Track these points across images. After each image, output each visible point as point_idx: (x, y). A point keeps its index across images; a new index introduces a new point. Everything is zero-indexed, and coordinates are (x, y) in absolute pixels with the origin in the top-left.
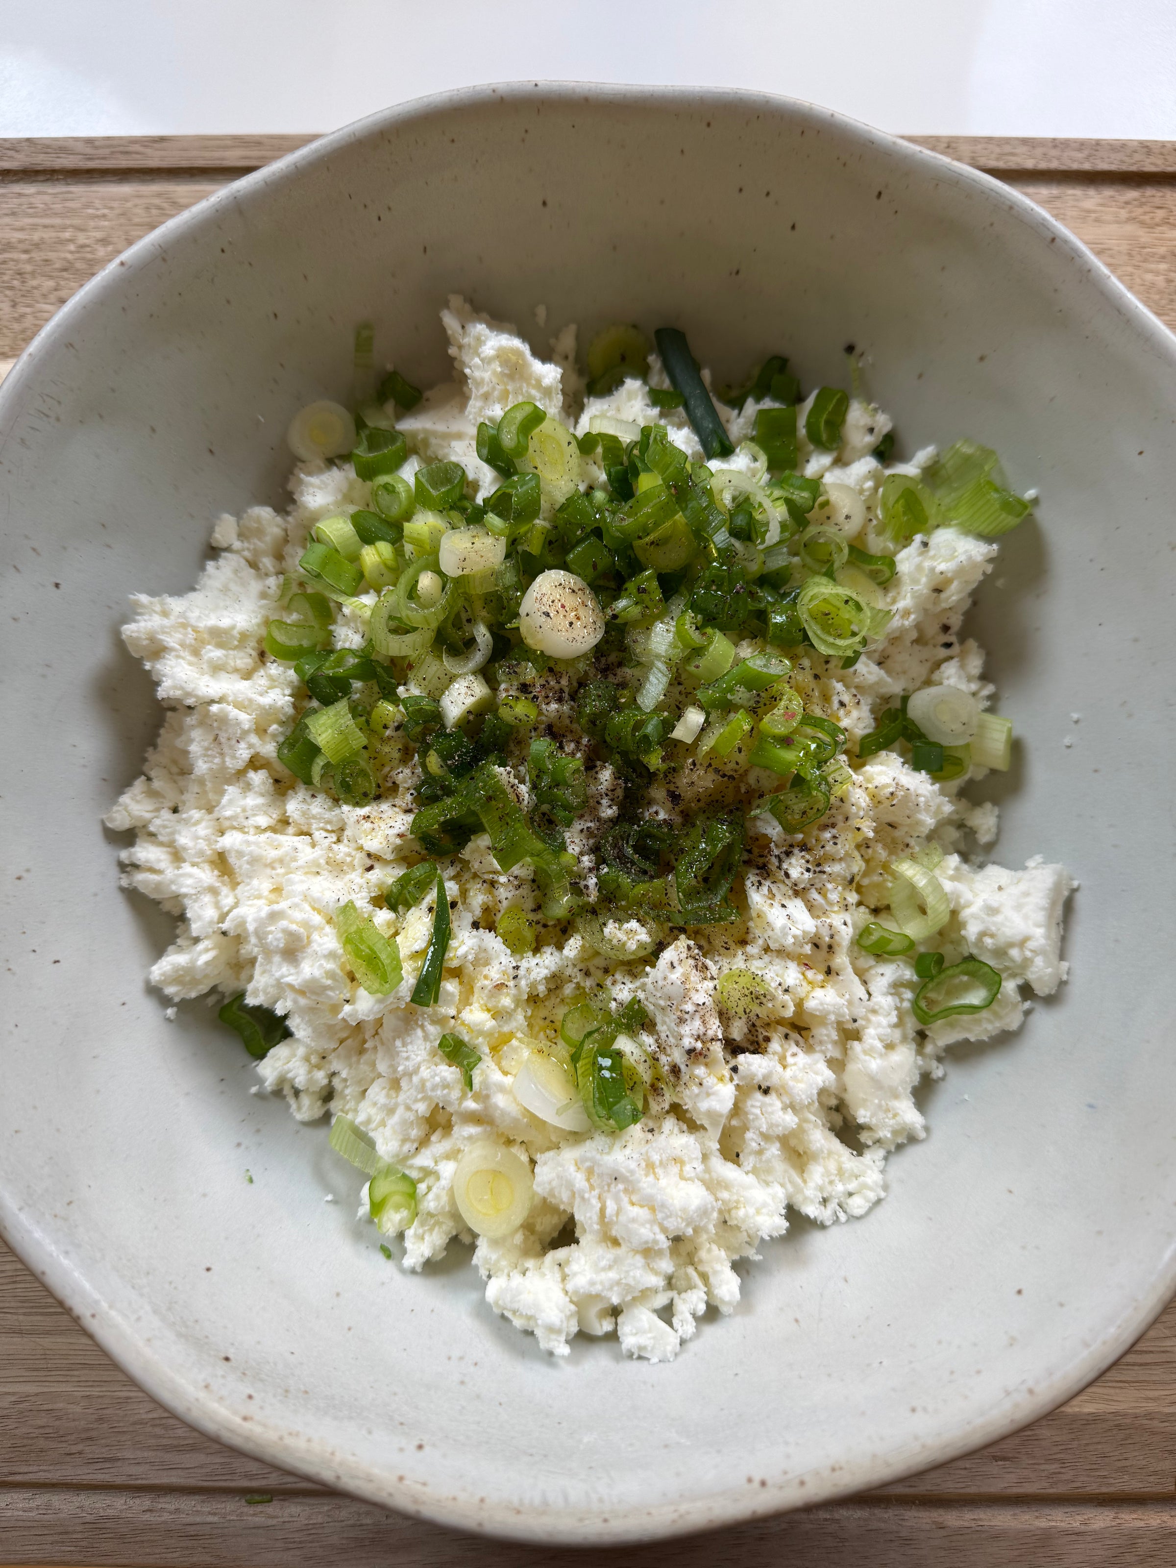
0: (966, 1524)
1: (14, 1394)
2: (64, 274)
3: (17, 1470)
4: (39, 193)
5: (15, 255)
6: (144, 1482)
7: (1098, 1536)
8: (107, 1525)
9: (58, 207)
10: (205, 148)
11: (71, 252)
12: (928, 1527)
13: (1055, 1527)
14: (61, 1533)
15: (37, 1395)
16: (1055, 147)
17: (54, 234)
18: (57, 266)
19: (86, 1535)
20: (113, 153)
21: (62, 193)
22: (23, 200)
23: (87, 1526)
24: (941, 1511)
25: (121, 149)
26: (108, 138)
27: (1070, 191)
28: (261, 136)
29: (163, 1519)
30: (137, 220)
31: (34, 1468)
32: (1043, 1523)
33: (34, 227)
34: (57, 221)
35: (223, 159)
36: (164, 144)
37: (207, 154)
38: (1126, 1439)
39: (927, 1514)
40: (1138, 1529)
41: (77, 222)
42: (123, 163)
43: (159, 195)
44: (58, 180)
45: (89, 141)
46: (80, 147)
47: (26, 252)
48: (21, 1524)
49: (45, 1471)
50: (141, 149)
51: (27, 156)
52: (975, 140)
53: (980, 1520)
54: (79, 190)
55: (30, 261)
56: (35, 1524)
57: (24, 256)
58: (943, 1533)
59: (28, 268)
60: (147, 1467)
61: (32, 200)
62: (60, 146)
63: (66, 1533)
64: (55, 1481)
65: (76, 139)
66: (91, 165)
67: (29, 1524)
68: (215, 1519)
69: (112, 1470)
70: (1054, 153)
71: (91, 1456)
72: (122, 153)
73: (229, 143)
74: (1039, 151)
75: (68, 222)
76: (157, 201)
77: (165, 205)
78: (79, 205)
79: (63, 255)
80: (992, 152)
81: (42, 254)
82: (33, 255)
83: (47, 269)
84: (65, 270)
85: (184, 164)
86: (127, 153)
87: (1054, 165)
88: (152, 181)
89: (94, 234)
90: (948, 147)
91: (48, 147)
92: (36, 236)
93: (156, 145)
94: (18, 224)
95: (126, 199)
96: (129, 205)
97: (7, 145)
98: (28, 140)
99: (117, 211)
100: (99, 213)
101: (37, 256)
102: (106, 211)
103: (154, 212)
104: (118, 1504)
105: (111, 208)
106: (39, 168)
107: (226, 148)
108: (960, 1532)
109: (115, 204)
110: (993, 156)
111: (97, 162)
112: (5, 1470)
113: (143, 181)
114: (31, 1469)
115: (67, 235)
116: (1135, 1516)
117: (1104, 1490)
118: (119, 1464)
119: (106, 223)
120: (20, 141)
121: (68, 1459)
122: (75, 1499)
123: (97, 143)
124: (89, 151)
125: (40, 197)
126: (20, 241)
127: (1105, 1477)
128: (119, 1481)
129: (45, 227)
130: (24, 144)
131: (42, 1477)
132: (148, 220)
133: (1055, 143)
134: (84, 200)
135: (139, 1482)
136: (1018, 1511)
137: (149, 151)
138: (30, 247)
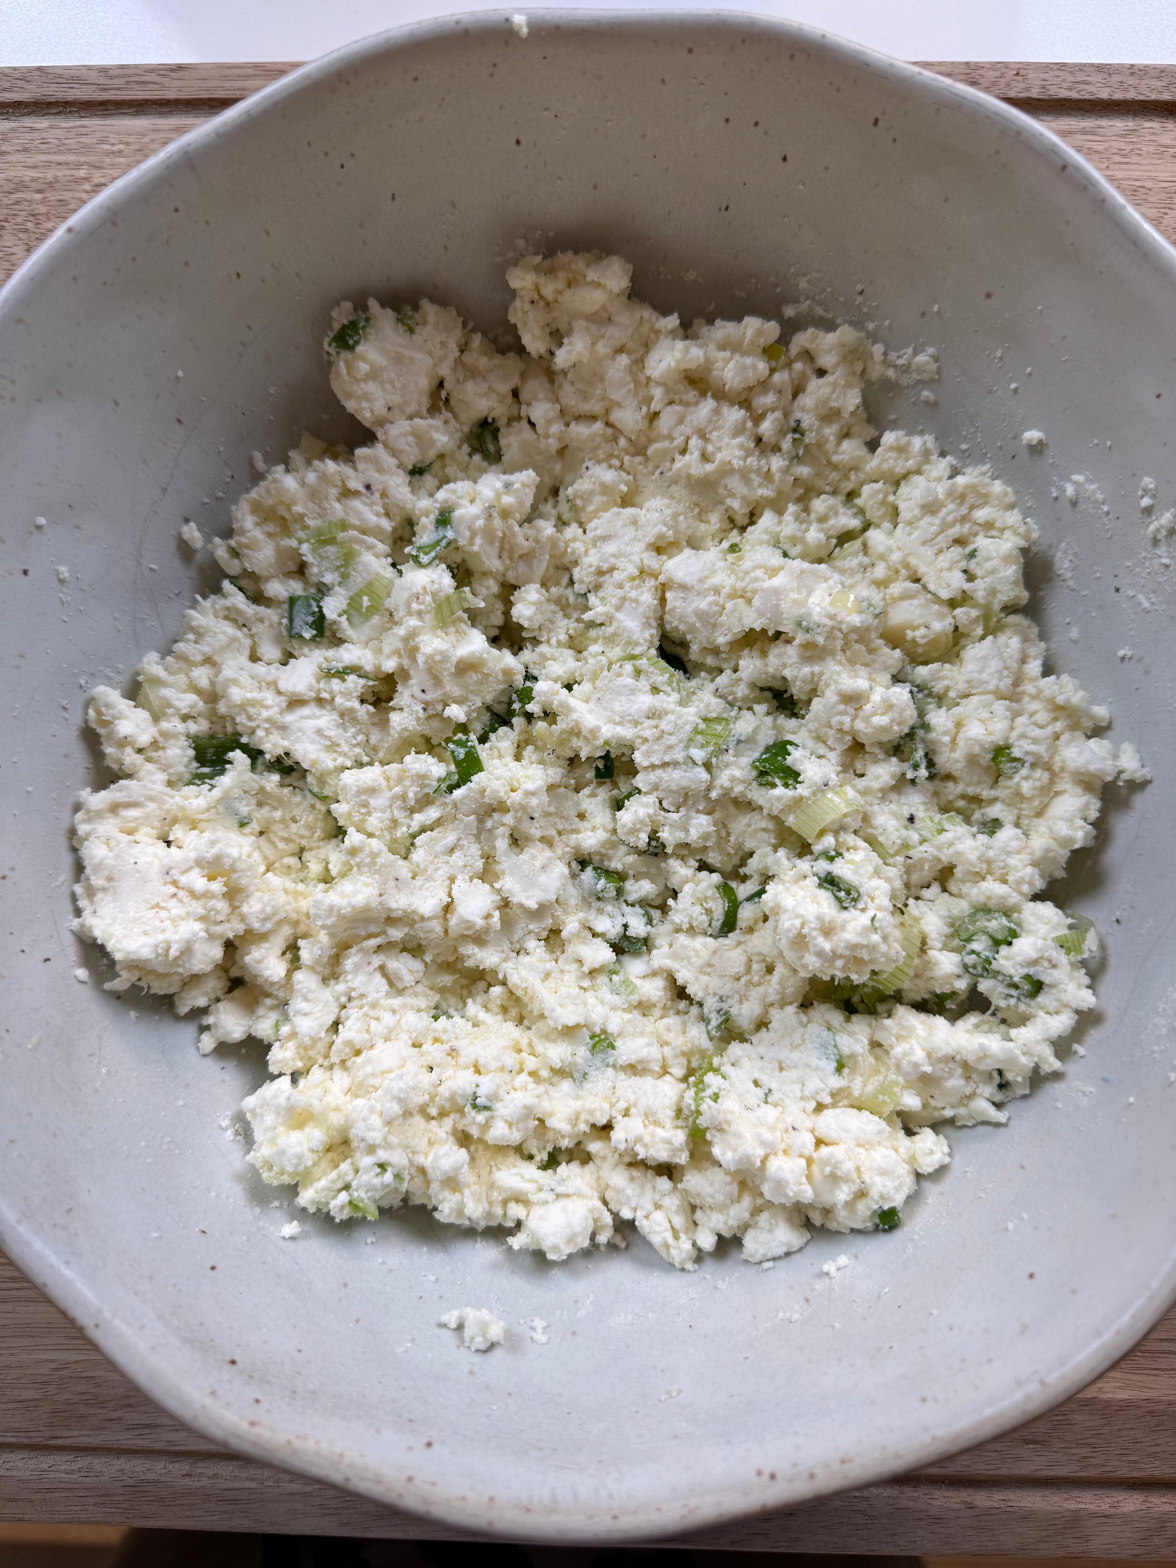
0: (995, 1505)
1: (54, 1361)
3: (58, 1434)
4: (51, 127)
5: (27, 196)
6: (183, 1448)
7: (1127, 1519)
8: (147, 1489)
9: (72, 143)
11: (87, 192)
12: (957, 1507)
13: (1084, 1509)
14: (103, 1496)
15: (76, 1362)
16: (1132, 74)
17: (68, 172)
19: (127, 1498)
20: (127, 82)
21: (76, 127)
22: (36, 135)
23: (128, 1489)
24: (971, 1491)
25: (137, 79)
26: (123, 67)
27: (1147, 124)
29: (202, 1483)
31: (75, 1433)
32: (1072, 1505)
33: (48, 165)
34: (72, 158)
36: (181, 74)
37: (227, 84)
38: (1159, 1425)
39: (956, 1493)
40: (1167, 1513)
41: (92, 159)
42: (140, 94)
44: (70, 112)
45: (103, 70)
46: (93, 77)
47: (39, 191)
48: (63, 1485)
49: (85, 1436)
50: (158, 79)
51: (38, 86)
52: (1046, 67)
53: (1009, 1500)
54: (93, 123)
55: (43, 201)
56: (77, 1486)
57: (39, 196)
58: (971, 1512)
59: (43, 209)
61: (45, 135)
62: (73, 76)
63: (108, 1495)
64: (95, 1445)
65: (89, 68)
66: (105, 96)
67: (71, 1486)
68: (253, 1485)
70: (1131, 81)
71: (130, 1422)
72: (138, 82)
73: (250, 71)
74: (1116, 78)
75: (82, 159)
78: (94, 140)
79: (78, 195)
80: (1064, 80)
81: (55, 193)
82: (47, 195)
83: (62, 209)
85: (204, 95)
86: (143, 82)
87: (1131, 95)
88: (170, 113)
89: (110, 172)
90: (1017, 74)
91: (60, 76)
92: (50, 175)
93: (175, 75)
94: (31, 161)
96: (146, 139)
97: (17, 75)
98: (39, 69)
99: (133, 147)
100: (114, 149)
101: (52, 196)
102: (122, 147)
104: (158, 1468)
105: (128, 144)
106: (51, 100)
107: (247, 77)
108: (989, 1512)
109: (131, 139)
110: (1065, 85)
111: (112, 92)
112: (47, 1434)
113: (161, 114)
114: (72, 1433)
115: (82, 173)
116: (1165, 1500)
117: (1135, 1474)
118: (158, 1430)
119: (122, 160)
120: (30, 70)
121: (108, 1424)
122: (115, 1462)
123: (111, 73)
124: (103, 81)
125: (53, 131)
126: (33, 180)
127: (1136, 1462)
128: (158, 1446)
129: (59, 164)
130: (35, 73)
131: (83, 1441)
133: (1133, 70)
134: (98, 135)
135: (178, 1448)
136: (1047, 1492)
137: (165, 81)
138: (43, 186)
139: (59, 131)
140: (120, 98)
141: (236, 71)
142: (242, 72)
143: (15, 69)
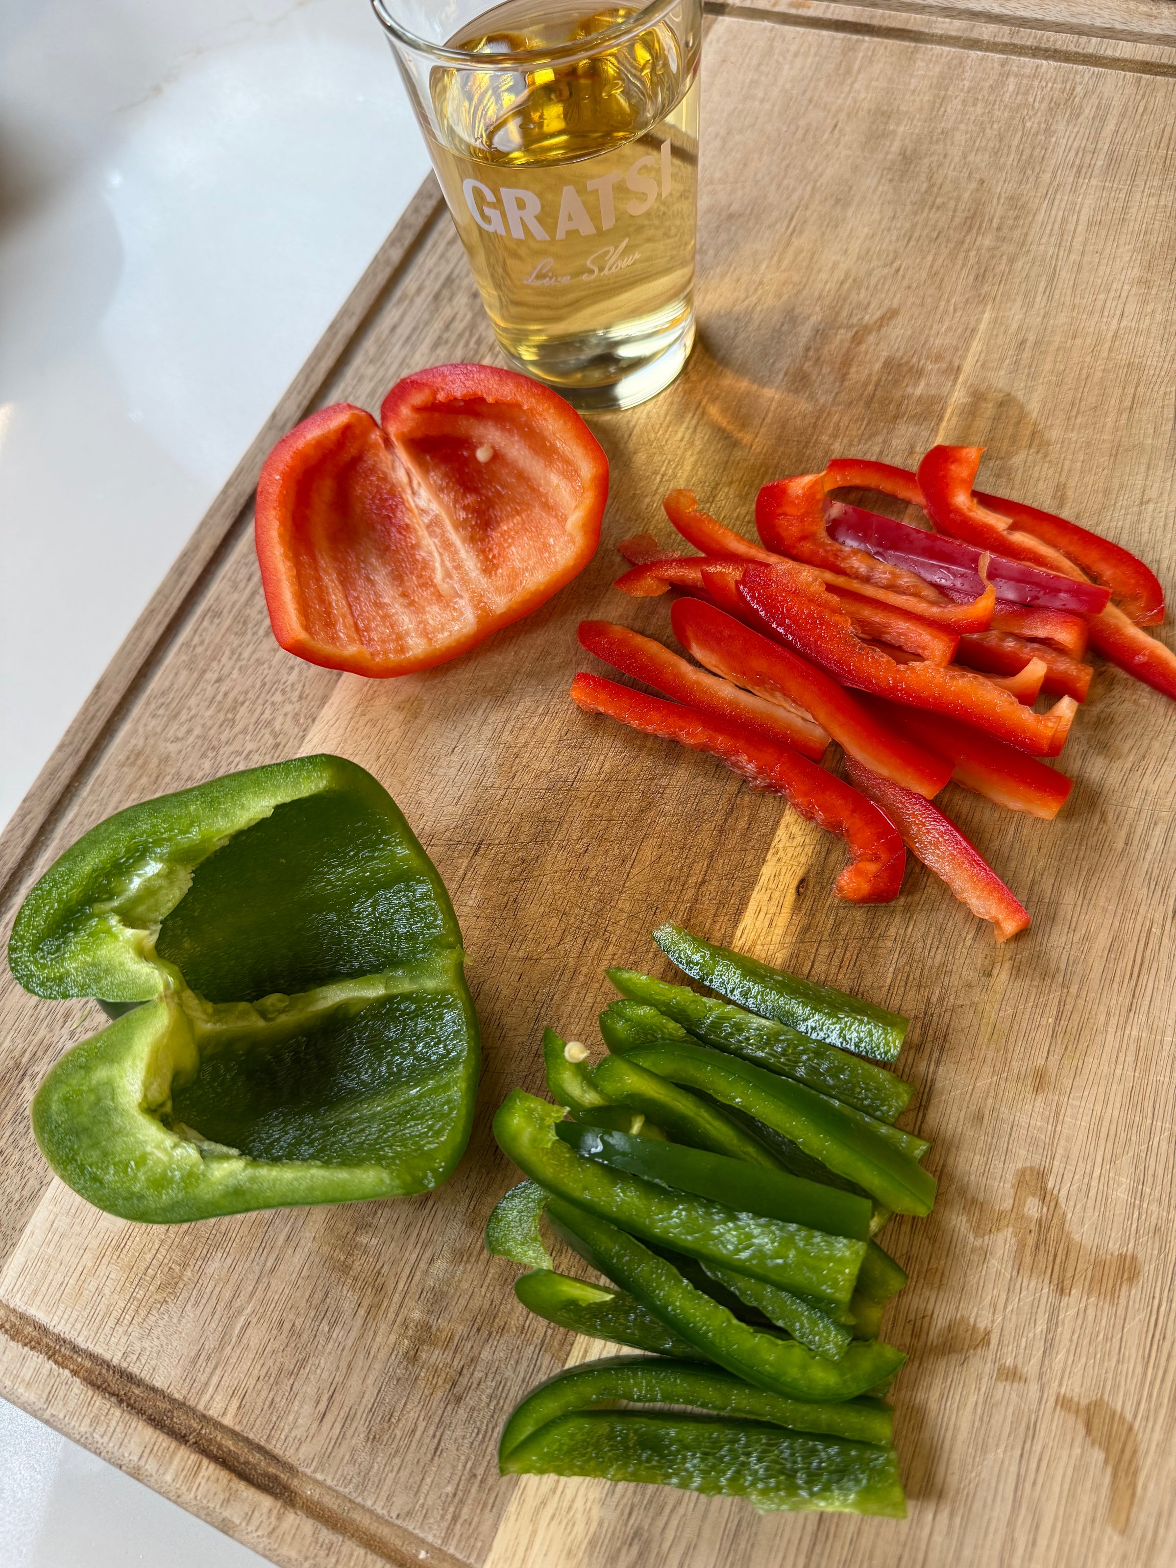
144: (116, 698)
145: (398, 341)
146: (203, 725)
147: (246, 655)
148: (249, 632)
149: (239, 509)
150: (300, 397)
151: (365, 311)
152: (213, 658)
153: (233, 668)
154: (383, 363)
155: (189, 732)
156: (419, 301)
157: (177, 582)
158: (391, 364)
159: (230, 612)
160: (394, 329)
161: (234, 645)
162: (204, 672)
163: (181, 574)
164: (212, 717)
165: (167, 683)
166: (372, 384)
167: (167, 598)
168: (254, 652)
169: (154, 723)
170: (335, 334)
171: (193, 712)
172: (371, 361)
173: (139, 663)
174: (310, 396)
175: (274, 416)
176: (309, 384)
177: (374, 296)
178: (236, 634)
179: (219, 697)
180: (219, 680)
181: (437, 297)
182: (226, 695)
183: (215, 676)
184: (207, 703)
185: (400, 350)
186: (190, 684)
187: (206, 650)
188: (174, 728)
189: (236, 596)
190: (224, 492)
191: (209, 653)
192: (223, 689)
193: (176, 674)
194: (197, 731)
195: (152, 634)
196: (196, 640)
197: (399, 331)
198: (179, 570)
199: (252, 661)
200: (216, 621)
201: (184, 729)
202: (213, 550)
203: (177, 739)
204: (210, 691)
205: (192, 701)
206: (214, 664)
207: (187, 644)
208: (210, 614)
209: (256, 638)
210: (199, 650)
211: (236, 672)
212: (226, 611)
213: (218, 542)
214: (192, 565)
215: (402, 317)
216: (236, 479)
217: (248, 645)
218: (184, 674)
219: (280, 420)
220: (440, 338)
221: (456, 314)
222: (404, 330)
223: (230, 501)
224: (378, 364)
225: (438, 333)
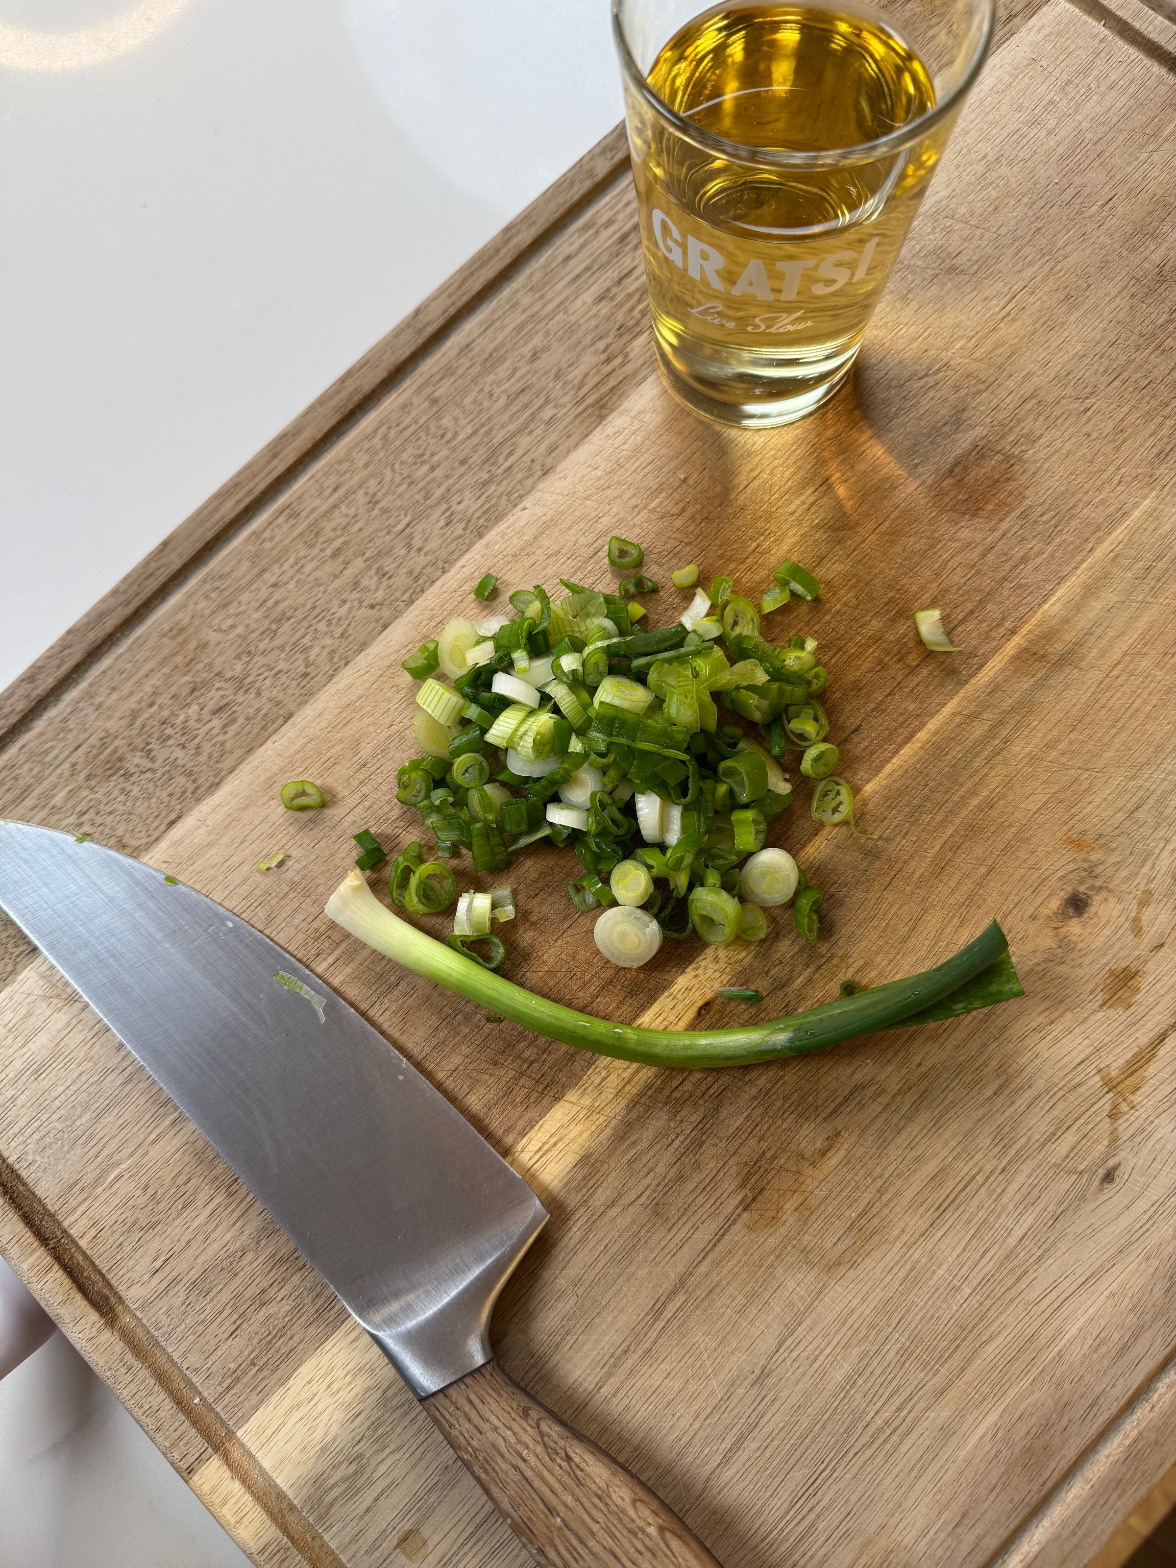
1: (986, 1433)
2: (196, 693)
3: (1044, 1479)
5: (147, 715)
8: (1139, 1446)
10: (203, 522)
14: (1117, 1486)
15: (1001, 1417)
17: (159, 675)
18: (184, 694)
19: (1133, 1468)
20: (140, 585)
22: (110, 673)
25: (144, 576)
26: (126, 579)
28: (232, 479)
30: (207, 612)
31: (1053, 1465)
33: (139, 683)
35: (223, 518)
37: (208, 525)
42: (154, 584)
43: (204, 581)
45: (115, 592)
47: (151, 705)
48: (1085, 1510)
50: (158, 564)
51: (81, 643)
55: (161, 708)
56: (1094, 1499)
57: (155, 708)
59: (165, 713)
60: (1121, 1381)
62: (97, 616)
63: (1120, 1481)
65: (104, 600)
66: (133, 607)
67: (1089, 1506)
69: (1102, 1410)
71: (1078, 1416)
72: (146, 579)
73: (215, 504)
76: (208, 586)
77: (217, 584)
78: (155, 640)
81: (164, 696)
82: (159, 702)
84: (194, 690)
85: (199, 545)
86: (151, 575)
88: (186, 578)
91: (88, 623)
92: (148, 688)
93: (167, 551)
94: (125, 692)
95: (183, 606)
96: (191, 606)
97: (58, 649)
98: (69, 632)
101: (163, 700)
103: (214, 595)
104: (1130, 1429)
106: (99, 642)
107: (216, 509)
118: (1102, 1399)
120: (63, 639)
121: (1066, 1433)
123: (121, 590)
124: (123, 598)
126: (139, 702)
128: (1115, 1409)
129: (147, 676)
132: (215, 604)
138: (151, 699)
139: (124, 657)
140: (145, 598)
141: (206, 512)
142: (210, 508)
143: (52, 648)
144: (177, 564)
145: (566, 275)
146: (247, 626)
147: (307, 569)
148: (318, 547)
149: (351, 406)
150: (449, 302)
151: (547, 225)
152: (277, 561)
153: (292, 578)
154: (542, 297)
155: (233, 627)
156: (604, 235)
157: (268, 463)
158: (551, 300)
159: (307, 517)
160: (568, 258)
161: (301, 554)
162: (264, 571)
163: (275, 456)
164: (257, 620)
165: (228, 569)
166: (524, 317)
167: (254, 476)
168: (316, 569)
169: (203, 604)
170: (509, 240)
171: (242, 608)
172: (532, 289)
173: (209, 535)
174: (459, 304)
175: (417, 312)
176: (463, 289)
177: (562, 210)
178: (305, 543)
179: (270, 604)
180: (274, 585)
181: (624, 238)
182: (277, 603)
183: (273, 580)
184: (257, 605)
185: (565, 287)
186: (249, 577)
187: (273, 548)
188: (220, 618)
189: (317, 502)
190: (343, 380)
191: (275, 552)
192: (276, 597)
193: (239, 562)
194: (240, 630)
195: (229, 510)
196: (267, 534)
197: (572, 263)
198: (274, 449)
199: (310, 578)
200: (292, 521)
201: (230, 622)
202: (313, 441)
203: (219, 630)
204: (264, 593)
205: (245, 597)
206: (276, 566)
207: (256, 534)
208: (288, 511)
209: (322, 554)
210: (268, 545)
211: (293, 582)
212: (304, 514)
213: (320, 435)
214: (288, 450)
215: (582, 247)
216: (358, 371)
217: (312, 560)
218: (246, 564)
219: (424, 319)
220: (608, 290)
221: (635, 268)
222: (576, 266)
223: (345, 394)
224: (538, 295)
225: (608, 283)
